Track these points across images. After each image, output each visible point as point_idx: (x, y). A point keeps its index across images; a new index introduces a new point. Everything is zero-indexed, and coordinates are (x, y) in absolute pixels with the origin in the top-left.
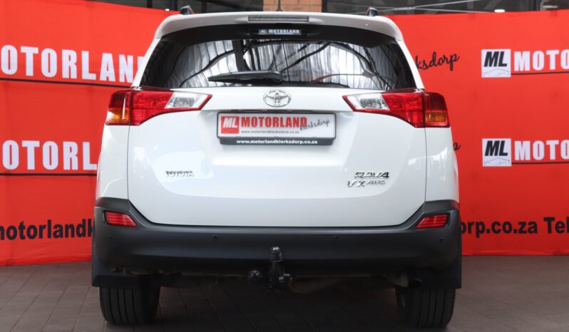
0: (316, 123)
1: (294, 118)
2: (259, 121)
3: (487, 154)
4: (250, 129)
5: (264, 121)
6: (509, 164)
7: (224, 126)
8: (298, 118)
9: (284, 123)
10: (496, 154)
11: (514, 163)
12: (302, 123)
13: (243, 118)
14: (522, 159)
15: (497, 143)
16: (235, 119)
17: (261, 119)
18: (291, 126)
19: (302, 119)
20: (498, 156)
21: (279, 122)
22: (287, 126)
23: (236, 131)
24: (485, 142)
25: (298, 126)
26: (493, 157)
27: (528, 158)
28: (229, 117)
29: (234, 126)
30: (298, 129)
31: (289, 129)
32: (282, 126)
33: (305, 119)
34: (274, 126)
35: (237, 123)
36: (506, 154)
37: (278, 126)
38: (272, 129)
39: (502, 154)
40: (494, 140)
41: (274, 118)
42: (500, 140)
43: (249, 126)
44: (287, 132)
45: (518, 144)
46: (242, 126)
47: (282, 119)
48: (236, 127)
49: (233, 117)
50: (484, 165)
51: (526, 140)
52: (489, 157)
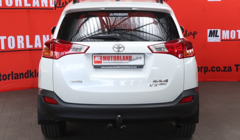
0: (136, 58)
1: (126, 56)
2: (111, 57)
3: (209, 36)
4: (107, 61)
5: (113, 58)
6: (219, 41)
7: (95, 60)
8: (128, 56)
9: (122, 59)
10: (214, 36)
11: (222, 40)
12: (129, 59)
13: (104, 57)
14: (225, 38)
15: (214, 31)
16: (100, 57)
17: (112, 57)
18: (125, 60)
19: (130, 56)
20: (215, 37)
21: (120, 58)
22: (123, 60)
23: (101, 62)
24: (209, 31)
25: (128, 60)
26: (212, 37)
27: (228, 38)
28: (97, 56)
29: (100, 60)
30: (128, 61)
31: (124, 61)
32: (121, 60)
33: (131, 57)
34: (117, 60)
35: (101, 59)
36: (218, 36)
37: (119, 60)
38: (116, 61)
39: (217, 36)
40: (213, 30)
41: (117, 56)
42: (216, 30)
43: (106, 60)
44: (123, 63)
45: (223, 31)
46: (103, 60)
47: (121, 56)
48: (101, 60)
49: (99, 56)
50: (208, 41)
51: (227, 30)
52: (210, 38)
